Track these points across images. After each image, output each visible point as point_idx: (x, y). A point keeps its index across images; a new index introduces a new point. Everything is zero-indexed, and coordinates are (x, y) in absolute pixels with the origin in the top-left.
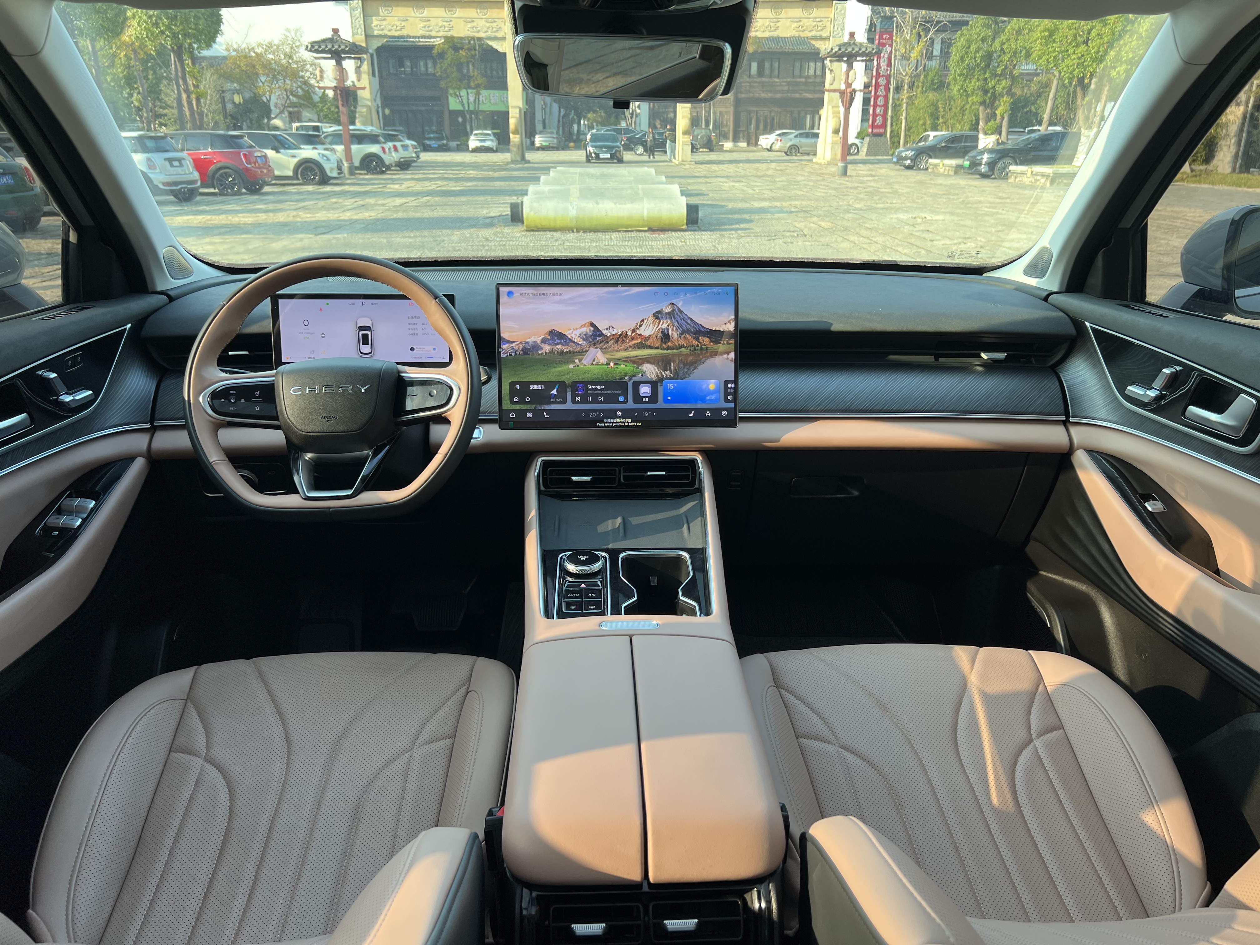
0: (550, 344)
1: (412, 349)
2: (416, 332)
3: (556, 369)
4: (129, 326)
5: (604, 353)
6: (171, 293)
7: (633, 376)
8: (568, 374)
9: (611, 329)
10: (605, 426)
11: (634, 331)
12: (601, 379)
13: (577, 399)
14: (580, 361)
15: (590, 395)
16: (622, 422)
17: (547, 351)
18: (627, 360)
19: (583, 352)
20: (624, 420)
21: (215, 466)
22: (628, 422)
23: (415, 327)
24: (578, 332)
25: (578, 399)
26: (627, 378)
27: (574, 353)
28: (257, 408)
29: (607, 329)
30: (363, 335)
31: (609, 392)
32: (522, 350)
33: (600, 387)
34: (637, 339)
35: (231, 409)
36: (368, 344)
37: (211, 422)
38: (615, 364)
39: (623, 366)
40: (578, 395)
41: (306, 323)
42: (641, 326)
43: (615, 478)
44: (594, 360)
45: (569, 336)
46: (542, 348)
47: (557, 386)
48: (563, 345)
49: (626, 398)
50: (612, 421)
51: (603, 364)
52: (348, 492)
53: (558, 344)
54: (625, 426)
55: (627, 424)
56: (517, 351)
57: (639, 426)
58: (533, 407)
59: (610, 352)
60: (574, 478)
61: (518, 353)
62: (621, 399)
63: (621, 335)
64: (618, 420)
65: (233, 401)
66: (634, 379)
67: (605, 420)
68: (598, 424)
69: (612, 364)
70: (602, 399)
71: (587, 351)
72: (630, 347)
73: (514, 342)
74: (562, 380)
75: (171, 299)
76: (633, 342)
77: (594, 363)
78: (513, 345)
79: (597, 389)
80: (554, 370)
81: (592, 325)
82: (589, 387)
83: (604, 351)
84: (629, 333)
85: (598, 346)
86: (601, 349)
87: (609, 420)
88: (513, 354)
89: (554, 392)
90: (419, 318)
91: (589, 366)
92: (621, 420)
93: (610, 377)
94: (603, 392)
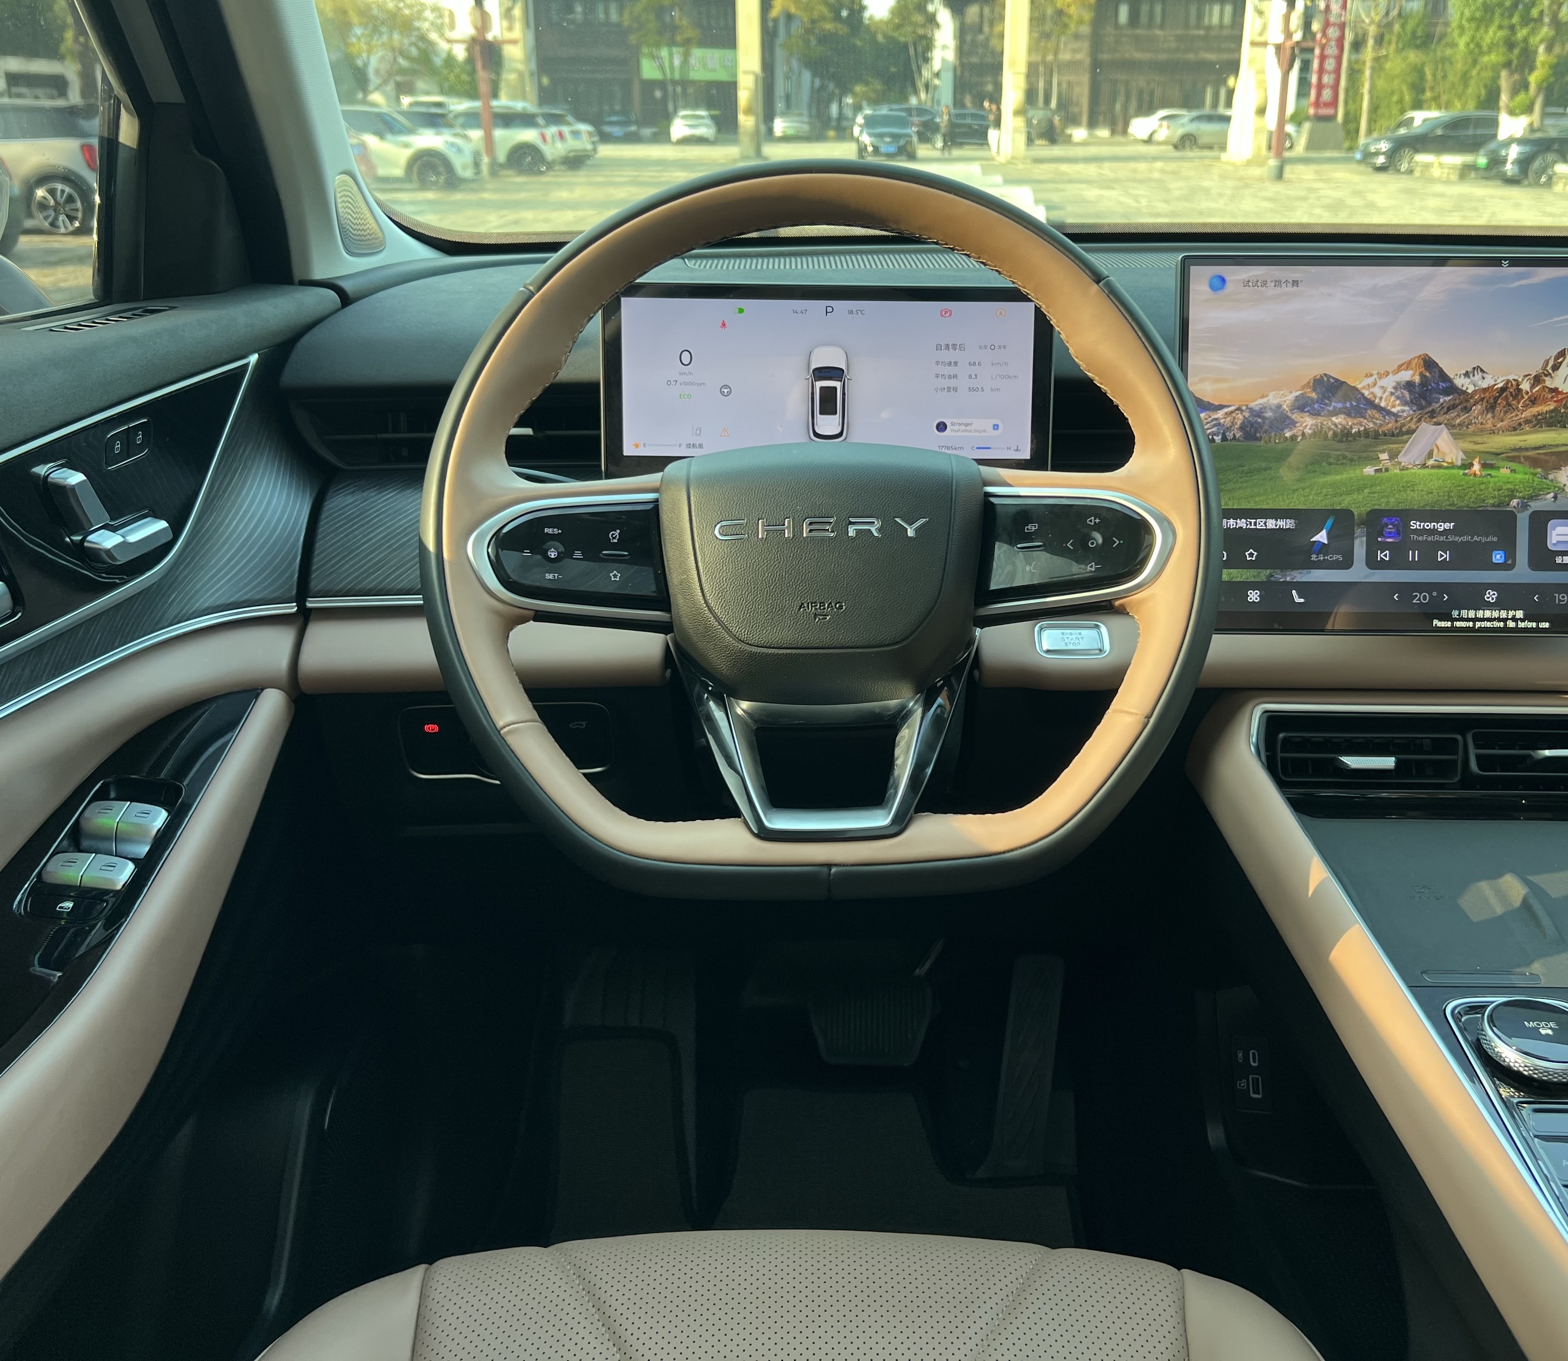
0: (1315, 414)
1: (942, 427)
2: (952, 383)
3: (1330, 478)
4: (254, 358)
5: (1456, 436)
6: (347, 286)
7: (1531, 498)
8: (1360, 490)
9: (1478, 376)
10: (1453, 629)
11: (1537, 380)
12: (1445, 506)
13: (1380, 555)
14: (1393, 456)
15: (1416, 545)
16: (1499, 620)
17: (1308, 431)
18: (1515, 455)
19: (1401, 433)
20: (1503, 614)
21: (510, 740)
22: (1514, 619)
23: (951, 370)
24: (1389, 382)
25: (1384, 555)
26: (1514, 502)
27: (1376, 435)
28: (615, 576)
29: (1467, 375)
30: (822, 388)
31: (1465, 538)
32: (1242, 428)
33: (1442, 526)
34: (1545, 401)
35: (549, 576)
36: (834, 412)
37: (497, 613)
38: (1484, 466)
39: (1504, 472)
40: (1384, 547)
41: (685, 359)
42: (1556, 367)
43: (1455, 762)
44: (1430, 455)
45: (1366, 393)
46: (1293, 423)
47: (1329, 523)
48: (1349, 414)
49: (1511, 553)
50: (1472, 614)
51: (1452, 466)
52: (879, 819)
53: (1335, 413)
54: (1506, 629)
55: (1511, 624)
56: (1228, 429)
57: (1544, 630)
58: (1263, 575)
59: (1474, 434)
60: (1353, 762)
61: (1230, 435)
62: (1498, 557)
63: (1503, 390)
64: (1488, 614)
65: (553, 554)
66: (1535, 506)
67: (1455, 613)
68: (1436, 622)
69: (1476, 467)
70: (1447, 556)
71: (1411, 432)
72: (1527, 421)
73: (1221, 407)
74: (1344, 506)
75: (346, 299)
76: (1535, 410)
77: (1431, 462)
78: (1220, 414)
79: (1434, 532)
80: (1322, 480)
81: (1429, 364)
82: (1415, 525)
83: (1458, 432)
84: (1525, 386)
85: (1441, 419)
86: (1450, 426)
87: (1464, 613)
88: (1218, 439)
89: (1322, 537)
90: (962, 347)
91: (1416, 470)
92: (1496, 614)
93: (1468, 501)
94: (1451, 538)
